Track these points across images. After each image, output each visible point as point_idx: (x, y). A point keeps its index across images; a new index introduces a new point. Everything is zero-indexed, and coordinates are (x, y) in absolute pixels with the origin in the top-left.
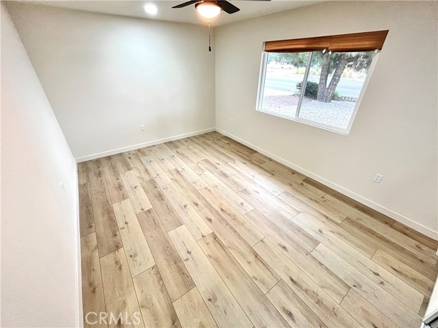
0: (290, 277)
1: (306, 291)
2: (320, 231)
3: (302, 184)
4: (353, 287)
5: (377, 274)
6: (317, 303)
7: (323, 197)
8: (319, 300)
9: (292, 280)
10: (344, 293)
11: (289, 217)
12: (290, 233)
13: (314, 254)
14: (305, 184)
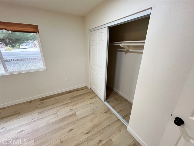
0: (86, 134)
1: (92, 129)
2: (71, 110)
3: (41, 103)
4: (94, 112)
5: (91, 103)
6: (97, 127)
7: (56, 100)
8: (96, 126)
9: (87, 133)
10: (95, 116)
11: (56, 119)
12: (65, 123)
13: (79, 117)
14: (42, 102)
